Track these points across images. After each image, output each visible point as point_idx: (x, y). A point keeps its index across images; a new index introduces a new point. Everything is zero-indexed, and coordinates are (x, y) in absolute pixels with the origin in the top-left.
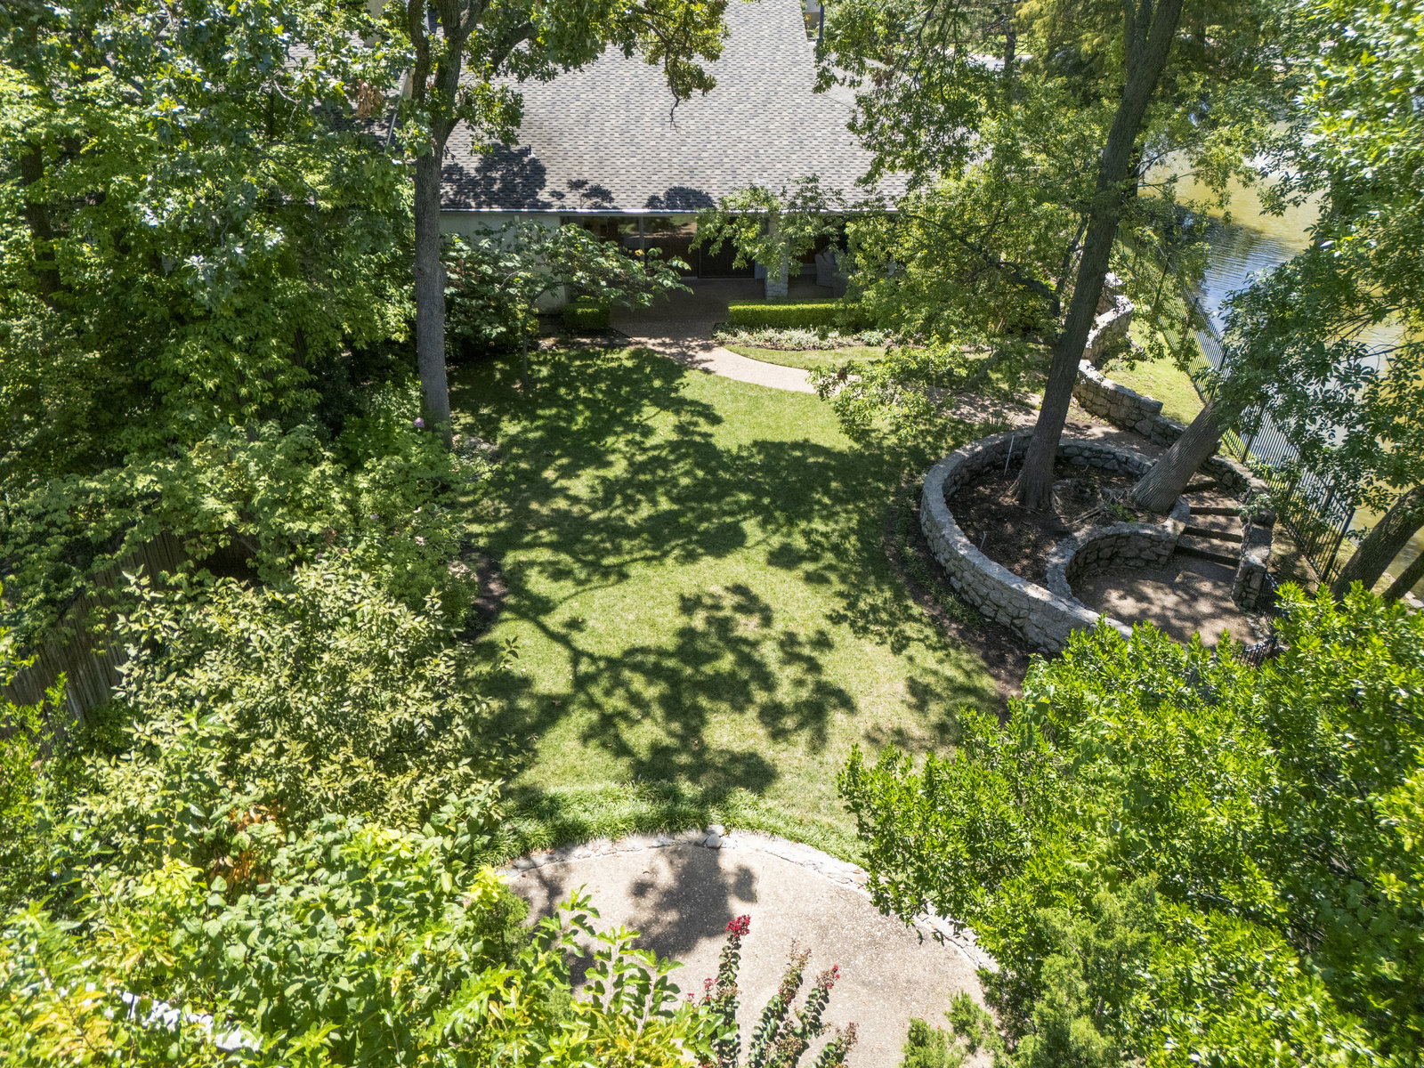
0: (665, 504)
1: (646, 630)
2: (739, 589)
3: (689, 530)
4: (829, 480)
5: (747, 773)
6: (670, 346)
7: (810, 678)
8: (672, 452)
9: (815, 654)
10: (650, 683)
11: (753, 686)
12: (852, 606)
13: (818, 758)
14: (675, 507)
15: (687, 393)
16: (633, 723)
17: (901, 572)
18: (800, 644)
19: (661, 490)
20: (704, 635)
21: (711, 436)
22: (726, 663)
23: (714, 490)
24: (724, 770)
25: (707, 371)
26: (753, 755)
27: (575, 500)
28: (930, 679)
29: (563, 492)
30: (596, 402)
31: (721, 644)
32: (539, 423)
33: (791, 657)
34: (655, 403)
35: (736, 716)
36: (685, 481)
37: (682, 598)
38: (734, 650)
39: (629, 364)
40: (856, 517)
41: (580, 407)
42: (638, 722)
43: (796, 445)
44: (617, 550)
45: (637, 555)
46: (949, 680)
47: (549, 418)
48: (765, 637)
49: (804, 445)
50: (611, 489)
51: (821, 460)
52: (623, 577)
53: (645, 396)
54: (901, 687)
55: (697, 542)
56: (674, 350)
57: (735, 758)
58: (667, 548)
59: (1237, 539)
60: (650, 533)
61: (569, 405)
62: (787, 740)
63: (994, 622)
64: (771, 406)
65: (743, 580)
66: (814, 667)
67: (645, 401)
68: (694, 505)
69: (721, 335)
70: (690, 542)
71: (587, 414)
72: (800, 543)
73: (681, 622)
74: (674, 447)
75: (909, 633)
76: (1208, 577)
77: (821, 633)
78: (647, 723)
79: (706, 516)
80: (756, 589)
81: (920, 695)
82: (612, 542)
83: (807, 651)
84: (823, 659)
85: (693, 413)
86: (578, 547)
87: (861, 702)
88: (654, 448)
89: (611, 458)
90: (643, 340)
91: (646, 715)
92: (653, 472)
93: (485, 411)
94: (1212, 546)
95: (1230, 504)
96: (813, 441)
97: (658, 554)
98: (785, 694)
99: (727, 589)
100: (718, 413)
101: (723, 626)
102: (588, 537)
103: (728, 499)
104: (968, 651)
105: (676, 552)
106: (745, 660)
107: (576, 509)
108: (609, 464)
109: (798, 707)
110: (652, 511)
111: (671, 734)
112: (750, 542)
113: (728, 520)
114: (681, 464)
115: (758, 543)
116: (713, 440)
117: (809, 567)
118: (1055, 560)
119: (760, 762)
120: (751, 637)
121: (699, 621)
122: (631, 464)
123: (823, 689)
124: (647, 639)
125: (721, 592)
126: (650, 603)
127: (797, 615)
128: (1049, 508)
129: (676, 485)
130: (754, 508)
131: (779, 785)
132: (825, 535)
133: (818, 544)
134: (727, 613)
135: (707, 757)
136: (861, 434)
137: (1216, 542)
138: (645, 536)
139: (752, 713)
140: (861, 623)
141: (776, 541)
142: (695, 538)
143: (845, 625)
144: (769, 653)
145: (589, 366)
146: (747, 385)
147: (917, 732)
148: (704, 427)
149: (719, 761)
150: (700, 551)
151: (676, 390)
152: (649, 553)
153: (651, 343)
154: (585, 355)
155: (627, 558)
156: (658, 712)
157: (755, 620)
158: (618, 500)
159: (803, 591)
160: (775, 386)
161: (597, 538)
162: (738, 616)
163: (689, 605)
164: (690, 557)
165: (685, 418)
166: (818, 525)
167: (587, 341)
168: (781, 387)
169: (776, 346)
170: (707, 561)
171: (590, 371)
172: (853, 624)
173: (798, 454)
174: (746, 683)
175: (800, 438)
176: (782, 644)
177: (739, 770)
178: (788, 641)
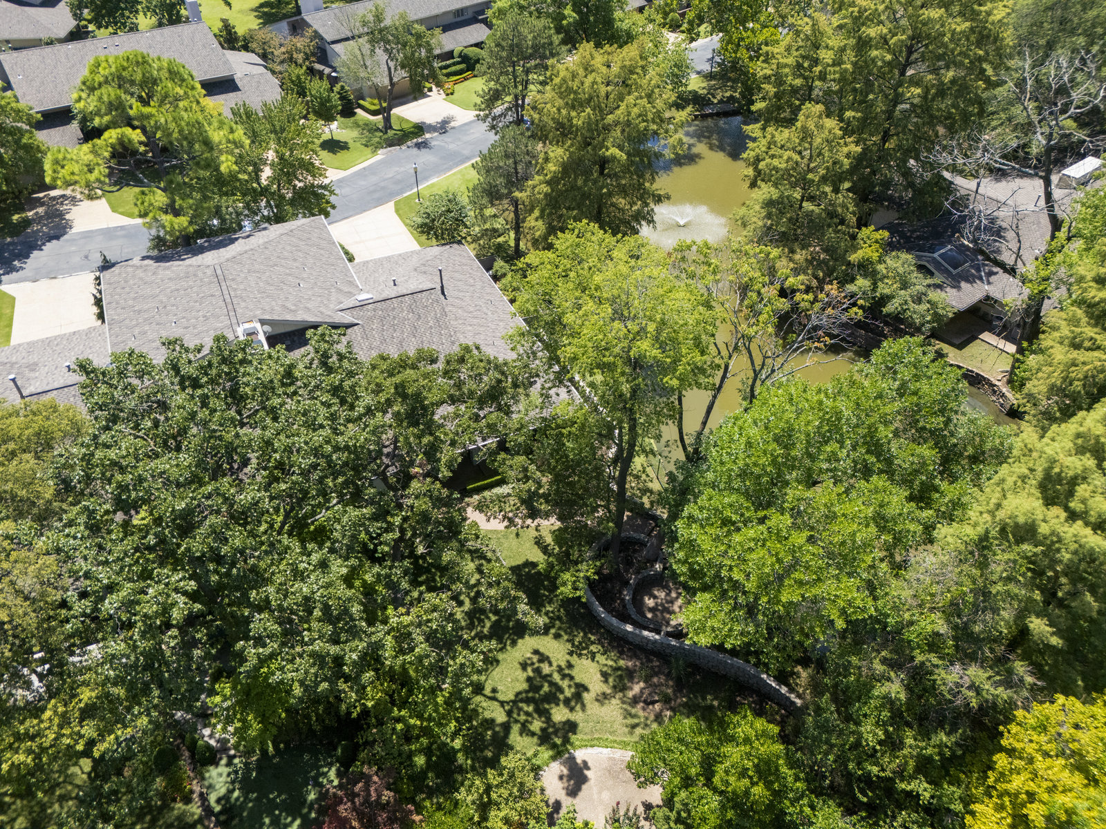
1: (517, 684)
2: (536, 652)
4: (543, 581)
5: (570, 728)
7: (572, 683)
9: (570, 672)
10: (528, 705)
11: (558, 694)
12: (573, 645)
13: (585, 712)
17: (582, 622)
18: (564, 669)
20: (534, 678)
24: (563, 729)
26: (568, 720)
31: (541, 680)
33: (563, 676)
35: (558, 707)
37: (521, 664)
38: (546, 681)
42: (532, 722)
43: (524, 565)
45: (497, 649)
46: (611, 666)
48: (553, 671)
49: (527, 564)
52: (498, 662)
54: (599, 675)
55: (513, 633)
57: (564, 723)
58: (504, 641)
60: (495, 635)
62: (575, 711)
64: (506, 543)
65: (535, 647)
66: (571, 678)
70: (510, 634)
73: (525, 675)
75: (594, 650)
77: (568, 662)
78: (535, 721)
81: (605, 676)
83: (567, 672)
84: (573, 673)
87: (590, 686)
91: (533, 718)
97: (503, 645)
98: (568, 692)
99: (532, 653)
101: (538, 671)
104: (613, 652)
106: (551, 684)
109: (573, 696)
111: (543, 722)
117: (553, 631)
119: (572, 722)
120: (549, 673)
121: (530, 672)
123: (577, 686)
124: (519, 687)
125: (531, 656)
126: (512, 671)
127: (558, 656)
131: (579, 729)
135: (557, 726)
136: (545, 549)
139: (562, 704)
140: (578, 652)
142: (511, 631)
143: (574, 655)
144: (557, 677)
147: (608, 692)
149: (561, 727)
150: (515, 638)
157: (547, 664)
159: (555, 644)
162: (541, 665)
163: (524, 666)
166: (549, 608)
170: (520, 642)
172: (576, 653)
173: (527, 569)
174: (555, 693)
175: (524, 560)
176: (559, 672)
177: (567, 727)
178: (560, 669)
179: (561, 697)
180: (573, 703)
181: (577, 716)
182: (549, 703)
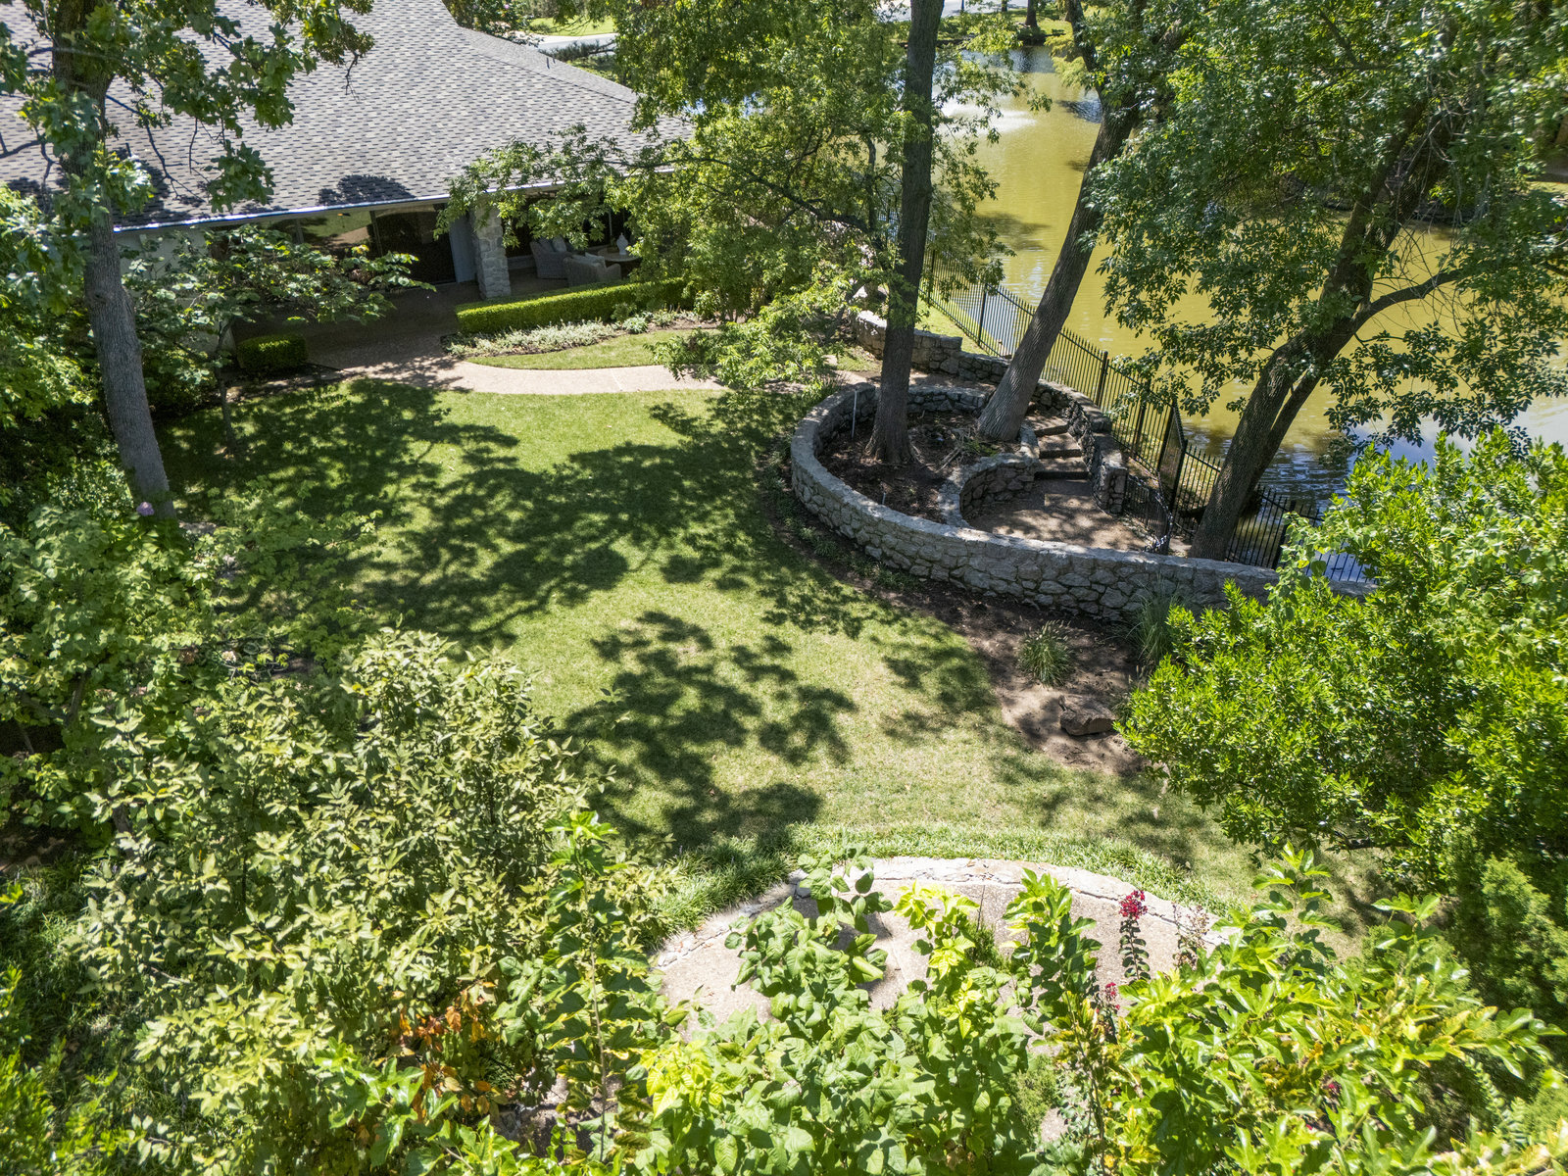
0: (507, 548)
1: (576, 690)
2: (653, 617)
3: (553, 569)
4: (679, 480)
5: (787, 806)
6: (398, 370)
7: (788, 688)
8: (479, 485)
9: (777, 662)
10: (620, 746)
11: (736, 715)
12: (782, 602)
13: (848, 766)
14: (521, 547)
15: (455, 418)
16: (628, 795)
17: (810, 556)
18: (756, 656)
19: (491, 532)
20: (647, 676)
21: (514, 459)
22: (691, 698)
23: (556, 518)
24: (759, 812)
25: (461, 390)
26: (781, 786)
27: (389, 567)
28: (904, 654)
29: (365, 561)
30: (340, 449)
31: (672, 680)
32: (282, 488)
33: (756, 673)
34: (420, 436)
35: (736, 751)
36: (515, 516)
37: (595, 644)
38: (691, 683)
39: (357, 399)
40: (730, 512)
41: (325, 460)
42: (632, 792)
43: (620, 451)
44: (482, 611)
45: (509, 611)
46: (924, 649)
47: (289, 480)
48: (715, 660)
49: (628, 449)
50: (429, 547)
51: (658, 461)
52: (509, 639)
53: (402, 431)
54: (882, 669)
55: (571, 579)
56: (405, 375)
57: (766, 796)
58: (540, 593)
59: (1077, 453)
60: (509, 582)
61: (309, 460)
62: (805, 759)
63: (930, 580)
64: (565, 415)
65: (651, 605)
66: (786, 676)
67: (405, 437)
68: (542, 539)
69: (457, 348)
70: (565, 581)
71: (339, 465)
72: (689, 552)
73: (610, 670)
74: (479, 479)
75: (855, 614)
76: (1070, 495)
77: (769, 638)
78: (642, 789)
79: (564, 548)
80: (673, 612)
81: (908, 673)
82: (468, 603)
83: (767, 660)
84: (789, 663)
85: (476, 438)
86: (428, 619)
87: (855, 696)
88: (454, 486)
89: (406, 509)
90: (359, 369)
91: (637, 782)
92: (469, 514)
93: (194, 489)
94: (1060, 465)
95: (1059, 422)
96: (637, 442)
97: (534, 602)
98: (776, 713)
99: (640, 620)
100: (508, 433)
101: (662, 661)
102: (433, 605)
103: (578, 524)
104: (923, 616)
105: (555, 595)
106: (710, 690)
107: (396, 577)
108: (409, 516)
109: (797, 721)
110: (496, 558)
111: (678, 793)
112: (634, 564)
113: (594, 546)
114: (499, 498)
115: (643, 563)
116: (521, 465)
117: (715, 574)
118: (947, 507)
119: (794, 791)
120: (701, 664)
121: (630, 663)
122: (435, 510)
123: (806, 694)
124: (586, 699)
125: (634, 626)
126: (560, 659)
127: (733, 626)
128: (912, 460)
129: (506, 522)
130: (614, 527)
131: (826, 808)
132: (709, 537)
133: (707, 549)
134: (656, 646)
135: (733, 804)
136: (684, 426)
137: (1060, 460)
138: (505, 586)
139: (752, 742)
140: (802, 617)
141: (661, 556)
142: (567, 575)
143: (788, 623)
144: (730, 674)
145: (306, 411)
146: (521, 397)
147: (925, 711)
148: (501, 452)
149: (749, 805)
150: (582, 587)
151: (438, 417)
152: (523, 604)
153: (371, 372)
154: (292, 400)
155: (499, 616)
156: (649, 775)
157: (692, 645)
158: (445, 555)
159: (724, 601)
160: (556, 392)
161: (446, 604)
162: (671, 646)
163: (609, 649)
164: (574, 598)
165: (471, 446)
166: (696, 529)
167: (282, 383)
168: (563, 392)
169: (530, 351)
170: (597, 597)
171: (309, 417)
172: (795, 621)
173: (627, 459)
174: (726, 714)
175: (620, 442)
176: (736, 661)
177: (776, 807)
178: (742, 656)
179: (750, 723)
180: (798, 740)
181: (818, 774)
182: (701, 738)
